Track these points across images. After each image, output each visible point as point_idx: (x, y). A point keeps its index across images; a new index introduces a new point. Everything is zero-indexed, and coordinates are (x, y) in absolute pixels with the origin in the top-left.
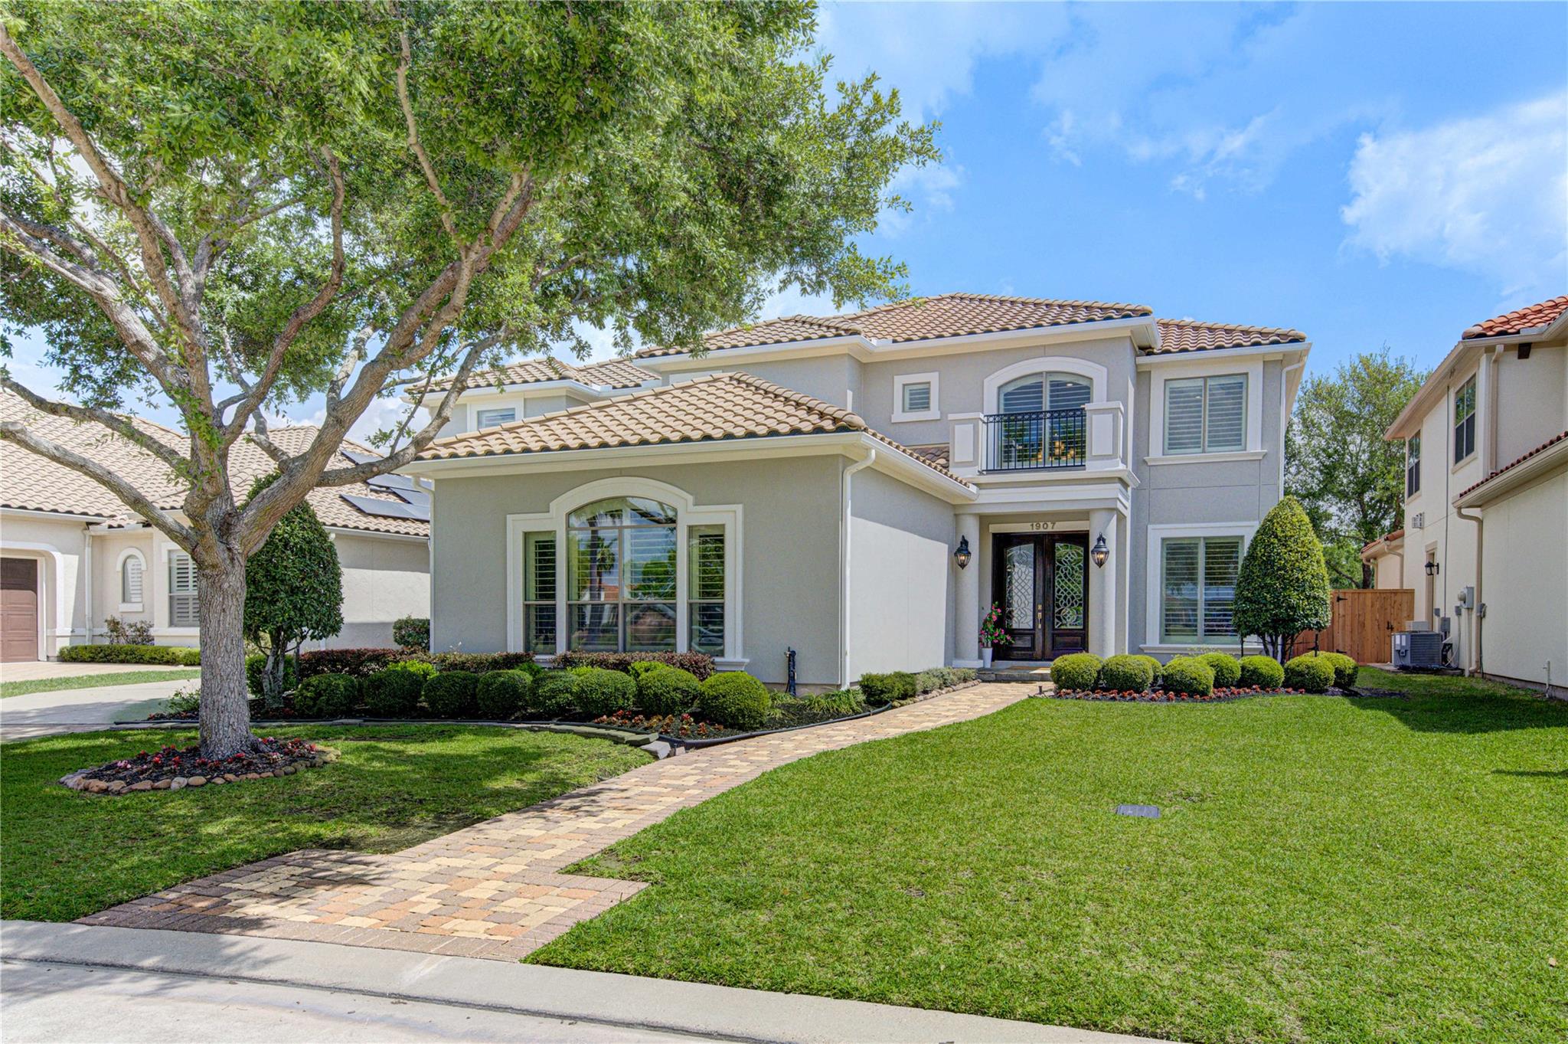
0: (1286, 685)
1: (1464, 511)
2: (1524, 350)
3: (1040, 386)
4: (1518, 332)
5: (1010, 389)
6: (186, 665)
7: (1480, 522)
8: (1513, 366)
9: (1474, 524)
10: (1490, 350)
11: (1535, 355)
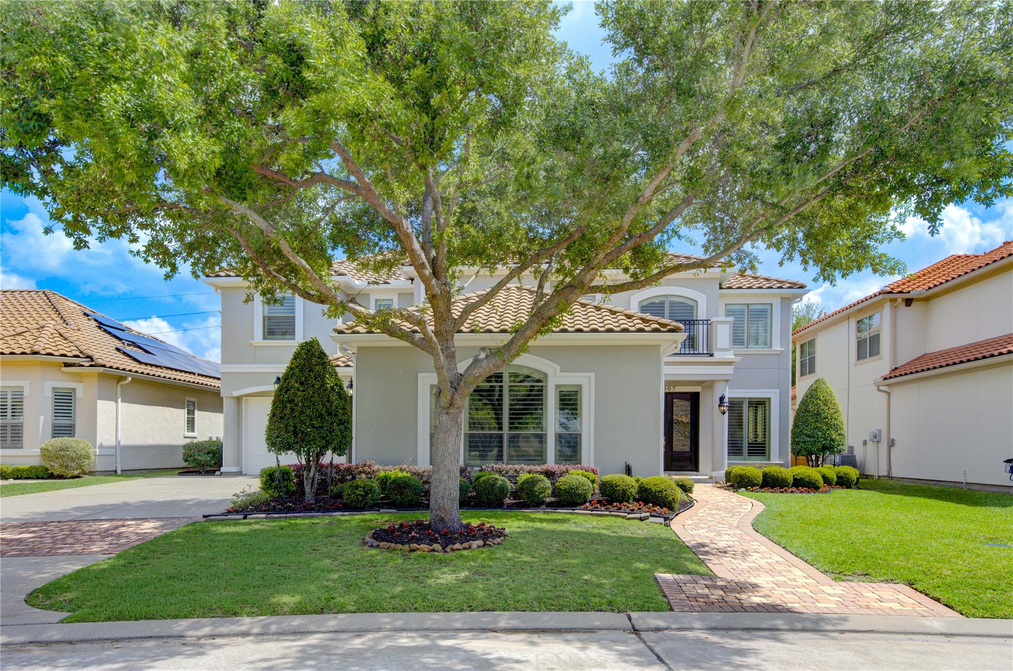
0: (837, 483)
1: (881, 388)
2: (909, 302)
3: (663, 303)
4: (909, 292)
5: (645, 303)
6: (15, 479)
7: (889, 394)
8: (903, 309)
9: (885, 395)
10: (893, 301)
11: (914, 305)
